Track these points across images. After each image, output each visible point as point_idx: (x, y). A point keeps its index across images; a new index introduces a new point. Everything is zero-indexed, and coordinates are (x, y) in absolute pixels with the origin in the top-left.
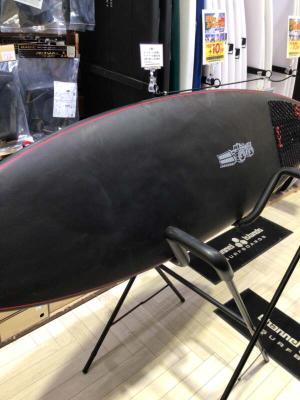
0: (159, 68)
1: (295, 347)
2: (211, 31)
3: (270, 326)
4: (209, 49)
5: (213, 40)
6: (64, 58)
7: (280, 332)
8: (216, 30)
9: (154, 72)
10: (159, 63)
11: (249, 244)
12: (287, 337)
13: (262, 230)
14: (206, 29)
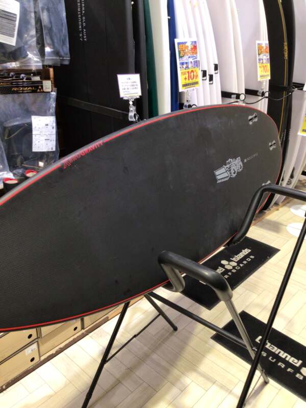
0: (138, 97)
1: (296, 366)
2: (185, 59)
3: (269, 347)
4: (184, 77)
5: (187, 67)
6: (40, 92)
7: (280, 352)
8: (189, 57)
9: (133, 101)
10: (137, 93)
11: (238, 265)
12: (286, 357)
13: (250, 251)
14: (180, 57)
